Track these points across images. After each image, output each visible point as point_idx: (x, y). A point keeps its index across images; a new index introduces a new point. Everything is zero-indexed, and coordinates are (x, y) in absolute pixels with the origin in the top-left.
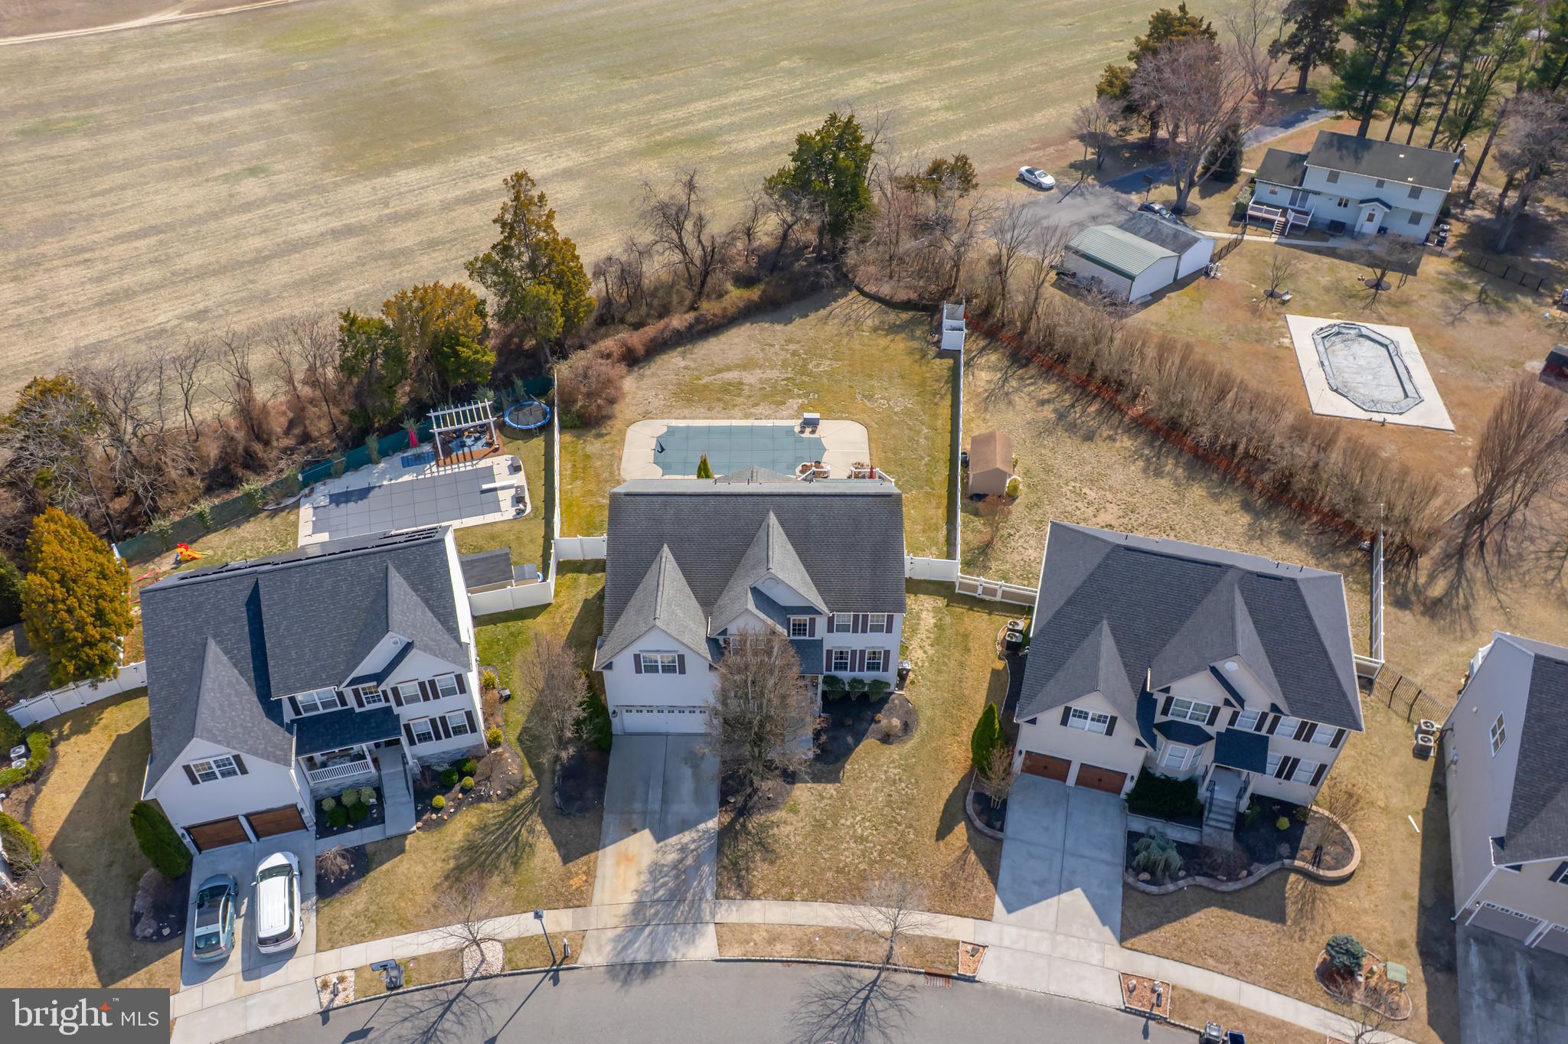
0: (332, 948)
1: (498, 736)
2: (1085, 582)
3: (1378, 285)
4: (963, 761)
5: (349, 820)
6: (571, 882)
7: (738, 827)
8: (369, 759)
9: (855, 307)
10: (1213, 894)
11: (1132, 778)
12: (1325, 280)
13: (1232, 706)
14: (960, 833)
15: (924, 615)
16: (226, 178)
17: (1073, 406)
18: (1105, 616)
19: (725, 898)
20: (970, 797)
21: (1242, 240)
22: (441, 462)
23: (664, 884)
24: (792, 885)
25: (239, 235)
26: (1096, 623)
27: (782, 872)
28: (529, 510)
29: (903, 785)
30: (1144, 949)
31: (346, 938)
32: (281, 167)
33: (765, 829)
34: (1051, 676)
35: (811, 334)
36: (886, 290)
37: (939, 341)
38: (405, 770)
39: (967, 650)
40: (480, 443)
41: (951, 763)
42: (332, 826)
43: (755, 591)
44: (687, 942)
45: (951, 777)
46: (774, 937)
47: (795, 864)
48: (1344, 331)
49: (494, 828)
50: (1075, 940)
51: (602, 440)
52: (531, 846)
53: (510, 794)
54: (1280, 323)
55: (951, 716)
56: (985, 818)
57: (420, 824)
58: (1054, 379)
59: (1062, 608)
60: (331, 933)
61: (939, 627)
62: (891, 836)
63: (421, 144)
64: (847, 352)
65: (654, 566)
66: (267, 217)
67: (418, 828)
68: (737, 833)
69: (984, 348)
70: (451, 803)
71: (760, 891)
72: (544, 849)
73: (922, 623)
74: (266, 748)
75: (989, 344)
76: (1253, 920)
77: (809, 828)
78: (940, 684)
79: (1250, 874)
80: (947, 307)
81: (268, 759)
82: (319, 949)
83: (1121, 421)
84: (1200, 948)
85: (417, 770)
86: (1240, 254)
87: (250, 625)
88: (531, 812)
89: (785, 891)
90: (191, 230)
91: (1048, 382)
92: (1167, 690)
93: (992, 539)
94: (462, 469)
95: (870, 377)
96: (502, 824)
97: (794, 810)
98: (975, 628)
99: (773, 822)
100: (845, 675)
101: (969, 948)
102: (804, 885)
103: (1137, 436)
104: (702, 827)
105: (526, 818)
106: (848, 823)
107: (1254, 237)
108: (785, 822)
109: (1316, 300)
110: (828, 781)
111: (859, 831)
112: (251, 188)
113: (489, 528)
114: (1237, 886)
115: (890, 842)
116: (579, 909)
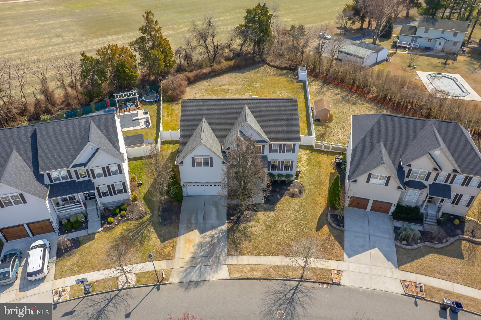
0: (61, 278)
1: (136, 197)
2: (372, 128)
3: (445, 63)
4: (324, 203)
5: (73, 227)
6: (166, 250)
7: (235, 228)
8: (82, 202)
9: (267, 69)
10: (433, 249)
11: (395, 205)
12: (427, 62)
13: (437, 170)
14: (326, 229)
15: (303, 156)
16: (48, 38)
17: (347, 95)
18: (381, 140)
19: (231, 255)
20: (329, 216)
21: (396, 53)
22: (118, 112)
23: (204, 250)
24: (259, 249)
25: (51, 52)
26: (378, 142)
27: (254, 245)
28: (151, 125)
29: (301, 212)
30: (409, 270)
31: (68, 273)
32: (68, 35)
33: (246, 228)
34: (361, 164)
35: (252, 76)
36: (277, 64)
37: (298, 78)
38: (97, 208)
39: (320, 167)
40: (133, 106)
41: (319, 204)
42: (66, 230)
43: (241, 132)
44: (214, 272)
45: (320, 209)
46: (253, 269)
47: (260, 242)
48: (437, 75)
49: (132, 230)
50: (379, 268)
51: (178, 105)
52: (148, 236)
53: (140, 218)
54: (414, 73)
55: (317, 188)
56: (336, 223)
57: (102, 229)
58: (339, 88)
59: (364, 138)
60: (61, 272)
61: (309, 159)
62: (298, 230)
63: (117, 30)
64: (266, 81)
65: (200, 125)
66: (61, 47)
67: (102, 230)
68: (235, 230)
69: (313, 80)
70: (116, 221)
71: (246, 252)
72: (154, 238)
73: (302, 158)
74: (35, 192)
75: (315, 79)
76: (452, 258)
77: (264, 228)
78: (312, 178)
79: (447, 241)
80: (299, 68)
81: (35, 195)
82: (55, 278)
83: (365, 100)
84: (432, 270)
85: (102, 208)
86: (396, 56)
87: (32, 145)
88: (149, 224)
89: (256, 252)
90: (33, 51)
91: (337, 89)
92: (410, 165)
93: (325, 133)
94: (126, 114)
95: (275, 88)
96: (136, 228)
97: (258, 222)
98: (323, 159)
99: (249, 226)
100: (275, 172)
101: (336, 272)
102: (264, 249)
103: (371, 103)
104: (219, 228)
105: (147, 226)
106: (281, 226)
107: (399, 52)
108: (254, 226)
109: (425, 68)
110: (271, 211)
111: (285, 229)
112: (56, 40)
113: (136, 131)
114: (443, 245)
115: (298, 233)
116: (169, 261)
